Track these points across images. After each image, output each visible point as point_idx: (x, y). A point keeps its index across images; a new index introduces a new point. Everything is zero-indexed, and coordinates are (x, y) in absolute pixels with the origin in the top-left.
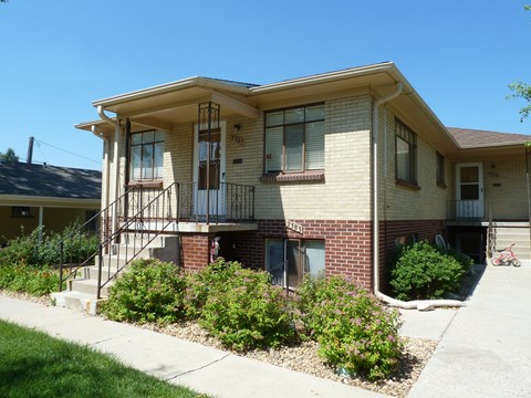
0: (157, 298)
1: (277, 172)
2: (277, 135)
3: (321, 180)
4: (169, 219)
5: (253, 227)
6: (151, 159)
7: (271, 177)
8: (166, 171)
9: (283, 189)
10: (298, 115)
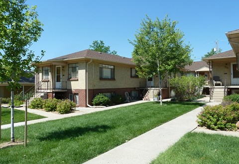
0: (38, 104)
1: (71, 78)
2: (71, 69)
3: (78, 80)
4: (51, 89)
5: (66, 91)
6: (47, 74)
7: (69, 79)
8: (50, 77)
9: (72, 82)
10: (74, 65)
